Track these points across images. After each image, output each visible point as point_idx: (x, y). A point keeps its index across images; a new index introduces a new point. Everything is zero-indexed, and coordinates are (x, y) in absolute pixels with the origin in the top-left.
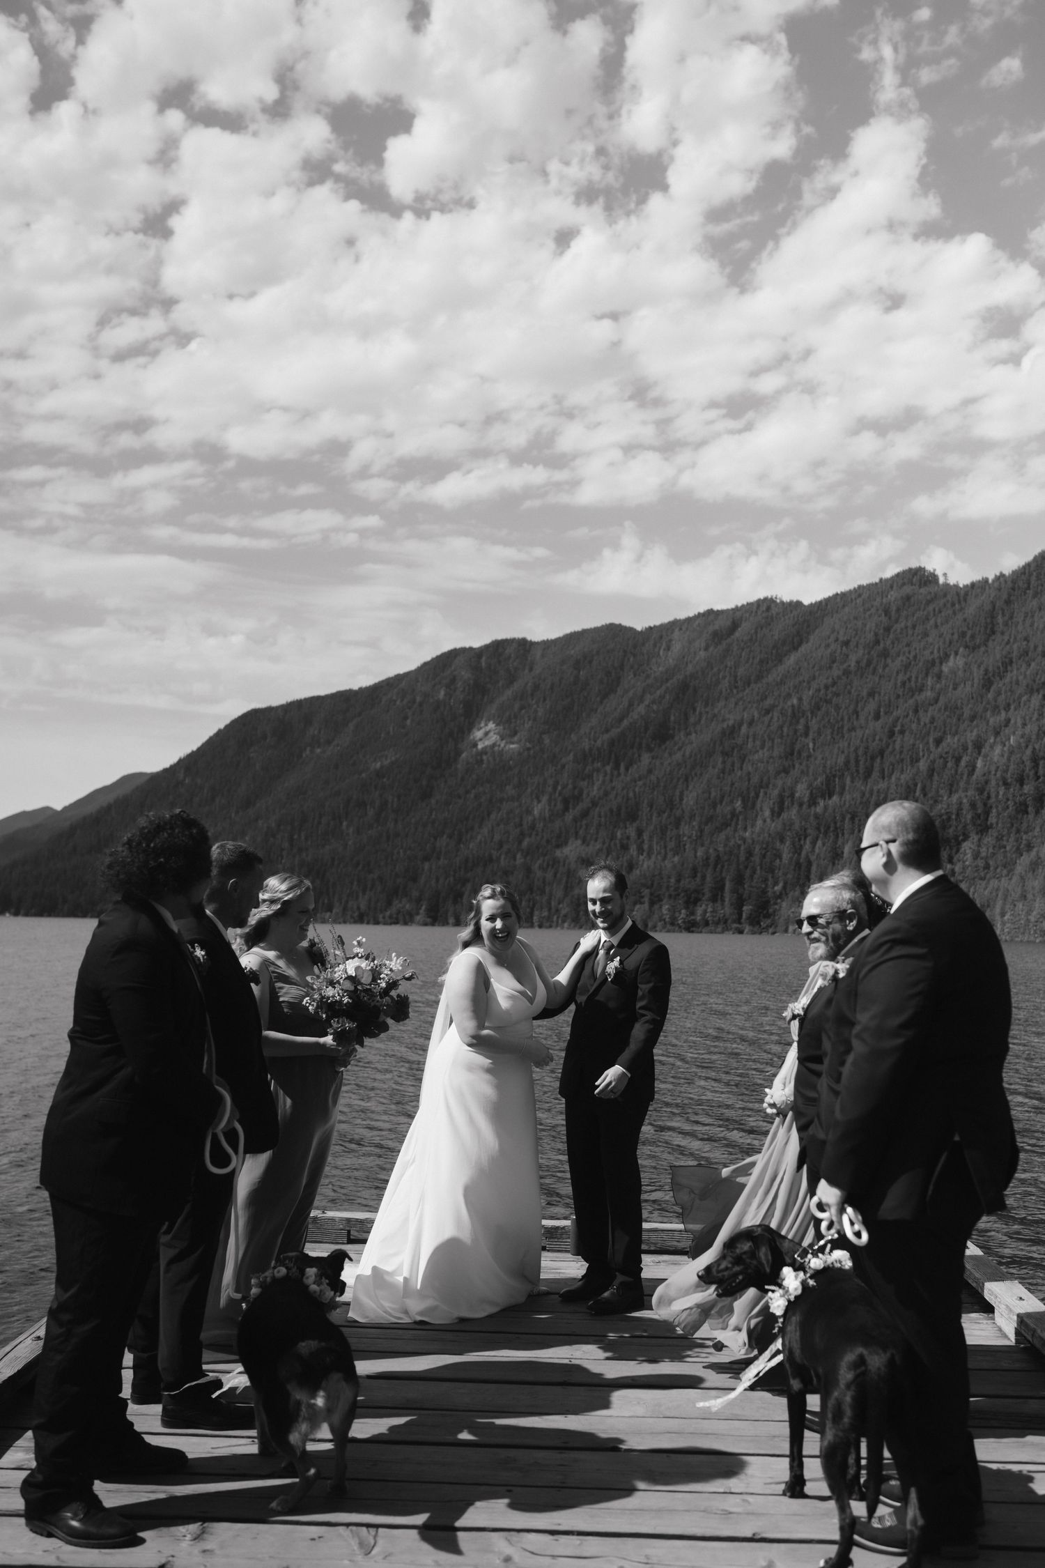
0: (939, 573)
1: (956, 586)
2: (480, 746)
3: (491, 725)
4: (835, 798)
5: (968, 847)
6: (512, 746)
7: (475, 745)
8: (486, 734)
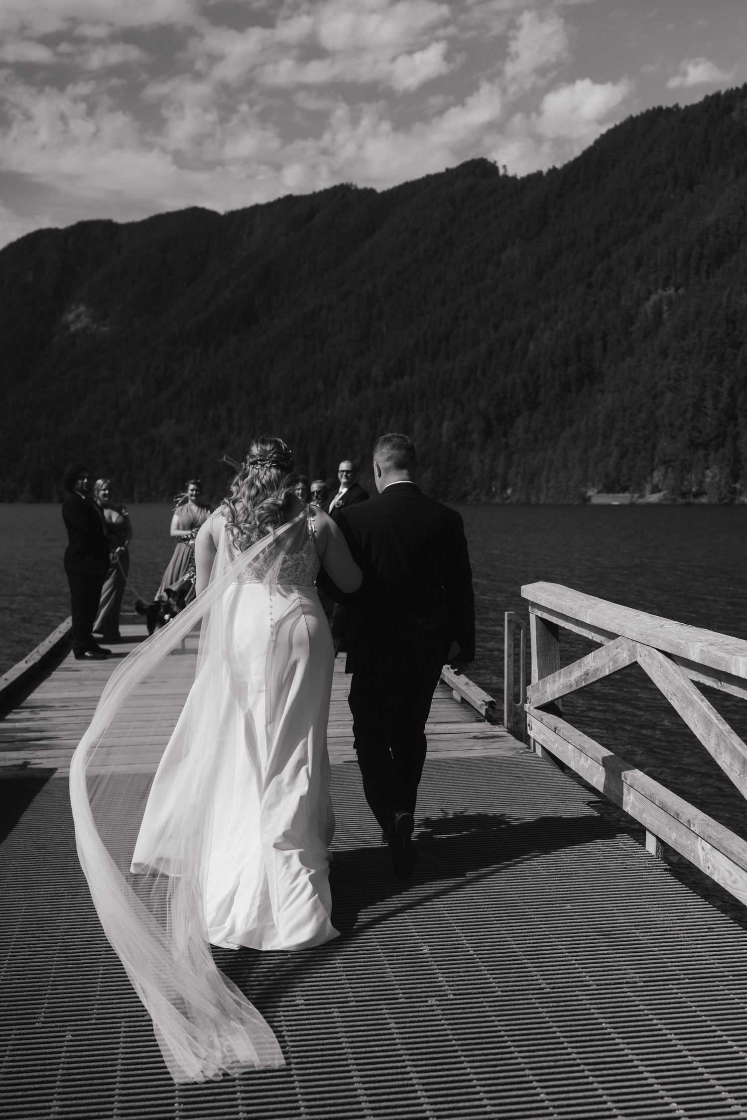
0: (500, 165)
1: (514, 178)
2: (72, 329)
3: (82, 308)
4: (406, 379)
5: (520, 422)
6: (104, 329)
7: (67, 327)
8: (78, 317)
